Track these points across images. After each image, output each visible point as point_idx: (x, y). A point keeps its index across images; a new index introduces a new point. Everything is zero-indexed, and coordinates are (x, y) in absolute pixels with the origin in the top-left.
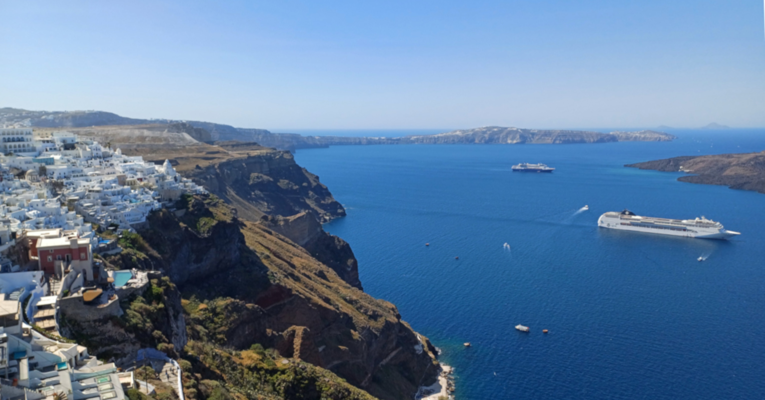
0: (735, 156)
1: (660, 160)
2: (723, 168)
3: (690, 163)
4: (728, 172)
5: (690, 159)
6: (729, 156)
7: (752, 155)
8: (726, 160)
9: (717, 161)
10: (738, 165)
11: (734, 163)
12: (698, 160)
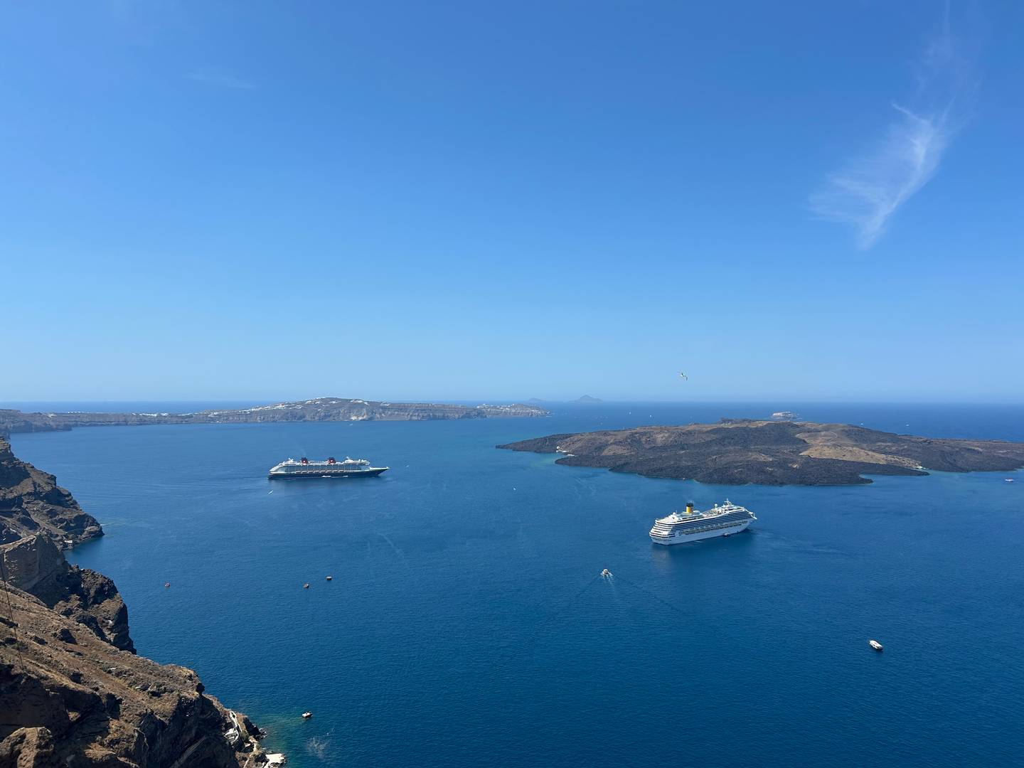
0: (611, 433)
1: (535, 440)
2: (601, 447)
3: (567, 443)
4: (606, 452)
5: (567, 438)
6: (606, 434)
7: (628, 432)
8: (604, 438)
9: (594, 439)
10: (615, 443)
11: (611, 441)
12: (576, 438)
